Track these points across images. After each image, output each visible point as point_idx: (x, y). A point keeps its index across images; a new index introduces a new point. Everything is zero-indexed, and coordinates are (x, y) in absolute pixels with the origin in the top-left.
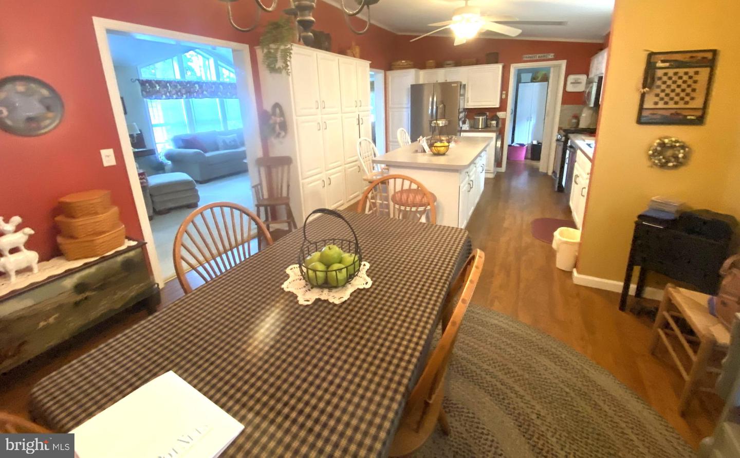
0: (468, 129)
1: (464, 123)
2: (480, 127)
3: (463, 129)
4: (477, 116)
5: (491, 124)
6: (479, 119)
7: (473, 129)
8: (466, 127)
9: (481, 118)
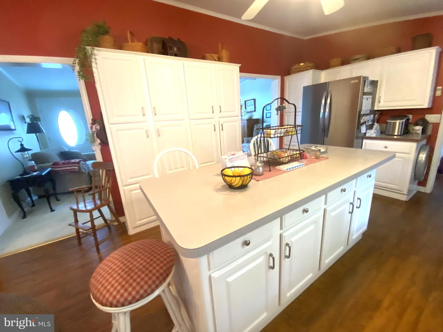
0: (374, 135)
1: (370, 127)
2: (396, 134)
3: (367, 135)
4: (392, 119)
5: (413, 129)
6: (395, 124)
7: (383, 136)
8: (372, 133)
9: (398, 122)
